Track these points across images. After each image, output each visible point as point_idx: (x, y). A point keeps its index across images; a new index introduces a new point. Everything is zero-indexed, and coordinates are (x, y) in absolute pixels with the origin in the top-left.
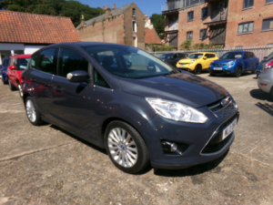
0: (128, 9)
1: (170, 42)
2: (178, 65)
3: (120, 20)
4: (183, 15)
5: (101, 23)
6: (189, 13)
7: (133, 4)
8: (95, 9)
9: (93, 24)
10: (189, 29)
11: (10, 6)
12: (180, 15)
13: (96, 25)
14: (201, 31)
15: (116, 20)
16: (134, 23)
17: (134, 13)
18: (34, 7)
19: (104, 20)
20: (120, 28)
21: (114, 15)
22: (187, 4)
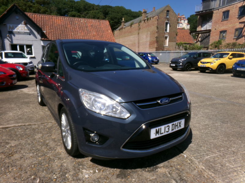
0: (162, 11)
1: (201, 41)
2: (199, 64)
3: (154, 21)
4: (217, 15)
5: (137, 25)
6: (224, 12)
7: (167, 6)
8: (136, 12)
9: (131, 25)
10: (223, 28)
11: (70, 13)
12: (214, 15)
13: (133, 26)
14: (237, 30)
15: (150, 22)
16: (167, 24)
17: (167, 15)
18: (88, 13)
19: (140, 22)
20: (154, 28)
21: (149, 17)
22: (223, 4)
